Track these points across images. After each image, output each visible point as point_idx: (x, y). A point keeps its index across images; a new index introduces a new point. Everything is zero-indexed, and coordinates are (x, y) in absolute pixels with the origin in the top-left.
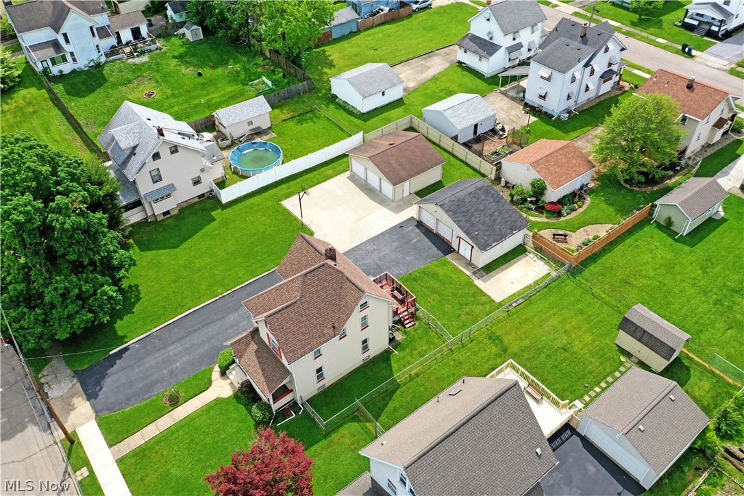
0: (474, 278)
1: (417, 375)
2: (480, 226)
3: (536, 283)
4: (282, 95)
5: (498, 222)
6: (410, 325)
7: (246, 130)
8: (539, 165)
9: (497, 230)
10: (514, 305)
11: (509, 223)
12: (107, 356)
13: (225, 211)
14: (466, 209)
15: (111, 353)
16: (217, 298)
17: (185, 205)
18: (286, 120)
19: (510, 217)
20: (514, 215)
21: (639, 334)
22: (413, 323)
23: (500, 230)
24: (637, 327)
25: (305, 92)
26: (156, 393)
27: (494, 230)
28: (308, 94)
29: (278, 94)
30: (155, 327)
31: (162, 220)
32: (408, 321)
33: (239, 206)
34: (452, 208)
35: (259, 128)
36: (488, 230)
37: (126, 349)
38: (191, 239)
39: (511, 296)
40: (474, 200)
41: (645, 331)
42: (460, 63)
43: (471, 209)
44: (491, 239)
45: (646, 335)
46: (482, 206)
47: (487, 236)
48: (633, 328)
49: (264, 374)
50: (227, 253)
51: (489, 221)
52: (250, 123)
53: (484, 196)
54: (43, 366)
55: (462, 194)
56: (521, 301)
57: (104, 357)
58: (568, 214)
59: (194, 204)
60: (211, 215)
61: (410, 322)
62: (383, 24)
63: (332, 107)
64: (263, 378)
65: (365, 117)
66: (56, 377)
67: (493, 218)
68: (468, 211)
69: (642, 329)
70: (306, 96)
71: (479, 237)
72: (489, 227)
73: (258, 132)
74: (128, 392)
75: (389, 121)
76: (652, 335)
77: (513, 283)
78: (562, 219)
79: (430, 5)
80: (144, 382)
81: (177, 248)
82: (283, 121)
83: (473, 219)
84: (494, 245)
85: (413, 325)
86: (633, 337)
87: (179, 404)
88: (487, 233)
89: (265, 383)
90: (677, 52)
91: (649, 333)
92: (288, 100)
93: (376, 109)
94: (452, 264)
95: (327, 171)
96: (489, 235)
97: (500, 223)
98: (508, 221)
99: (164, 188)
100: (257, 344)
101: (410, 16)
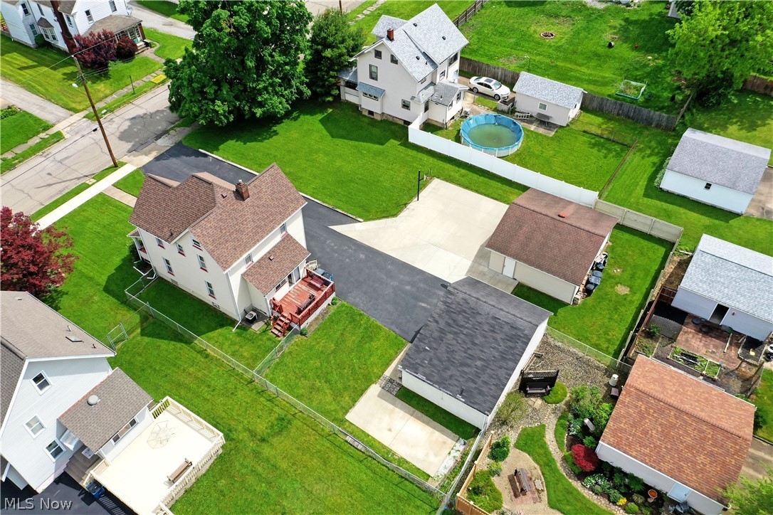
0: (382, 382)
1: (207, 356)
2: (443, 348)
3: (402, 461)
4: (626, 110)
5: (466, 369)
6: (276, 332)
7: (535, 110)
8: (639, 399)
9: (449, 373)
10: (349, 439)
11: (473, 385)
12: (197, 149)
13: (407, 149)
14: (463, 323)
15: (200, 150)
17: (391, 119)
19: (485, 383)
20: (493, 387)
22: (279, 334)
23: (451, 376)
25: (658, 126)
27: (447, 369)
29: (621, 105)
30: (232, 161)
31: (365, 116)
32: (279, 328)
34: (454, 306)
35: (548, 117)
36: (440, 360)
37: (206, 156)
38: (347, 141)
39: (363, 432)
40: (486, 328)
43: (467, 328)
44: (427, 371)
46: (482, 340)
47: (429, 364)
51: (457, 357)
52: (543, 107)
53: (503, 337)
55: (486, 309)
56: (360, 447)
58: (592, 489)
59: (396, 124)
60: (388, 140)
61: (279, 331)
65: (656, 193)
67: (469, 361)
68: (462, 326)
70: (655, 131)
71: (422, 355)
72: (449, 360)
73: (543, 121)
75: (668, 216)
77: (390, 430)
78: (576, 484)
81: (333, 137)
82: (585, 132)
83: (450, 336)
84: (421, 376)
85: (278, 336)
88: (435, 362)
92: (630, 121)
93: (683, 197)
94: (397, 354)
96: (434, 366)
97: (466, 373)
98: (475, 383)
99: (376, 89)
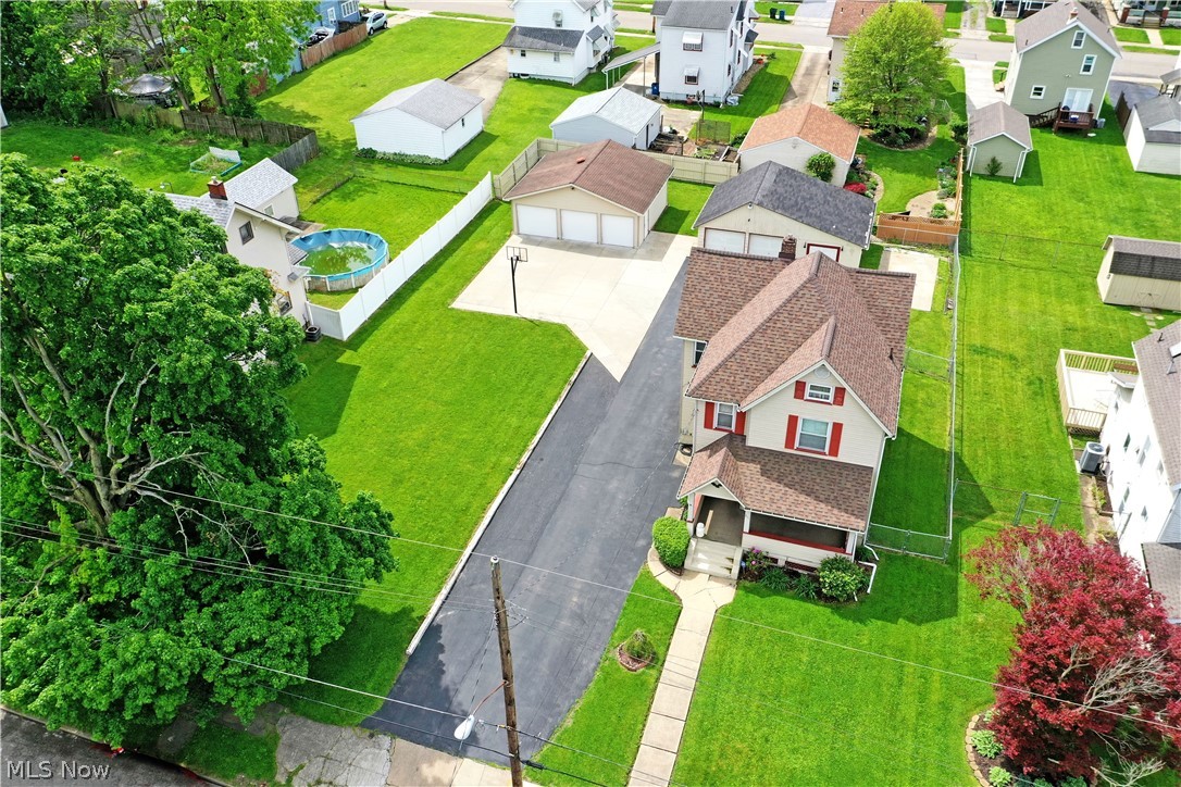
2: (828, 218)
5: (840, 207)
8: (807, 135)
10: (951, 307)
11: (854, 206)
12: (406, 660)
13: (359, 350)
14: (793, 202)
15: (410, 651)
16: (516, 472)
18: (318, 201)
19: (847, 198)
20: (848, 195)
21: (1145, 267)
23: (853, 216)
24: (1140, 257)
26: (593, 665)
27: (848, 218)
28: (315, 161)
33: (379, 335)
34: (776, 204)
36: (842, 220)
37: (434, 629)
38: (346, 412)
39: (934, 299)
40: (788, 189)
41: (1154, 258)
42: (517, 77)
44: (858, 230)
45: (1157, 263)
46: (804, 193)
47: (850, 228)
48: (1135, 263)
49: (817, 498)
50: (447, 404)
51: (831, 210)
53: (792, 180)
54: (270, 755)
56: (951, 300)
57: (402, 666)
58: (874, 195)
60: (341, 365)
62: (334, 56)
63: (377, 167)
64: (822, 505)
65: (454, 163)
66: (327, 758)
67: (832, 204)
68: (796, 202)
69: (1148, 257)
70: (314, 163)
71: (843, 231)
72: (839, 216)
74: (532, 692)
76: (1166, 259)
79: (386, 22)
80: (546, 661)
81: (334, 432)
82: (314, 203)
83: (811, 211)
84: (867, 235)
86: (1139, 276)
87: (661, 658)
88: (845, 224)
89: (836, 511)
90: (766, 21)
91: (1161, 258)
93: (458, 152)
95: (475, 244)
96: (850, 225)
97: (845, 208)
98: (851, 204)
100: (753, 461)
101: (367, 40)
